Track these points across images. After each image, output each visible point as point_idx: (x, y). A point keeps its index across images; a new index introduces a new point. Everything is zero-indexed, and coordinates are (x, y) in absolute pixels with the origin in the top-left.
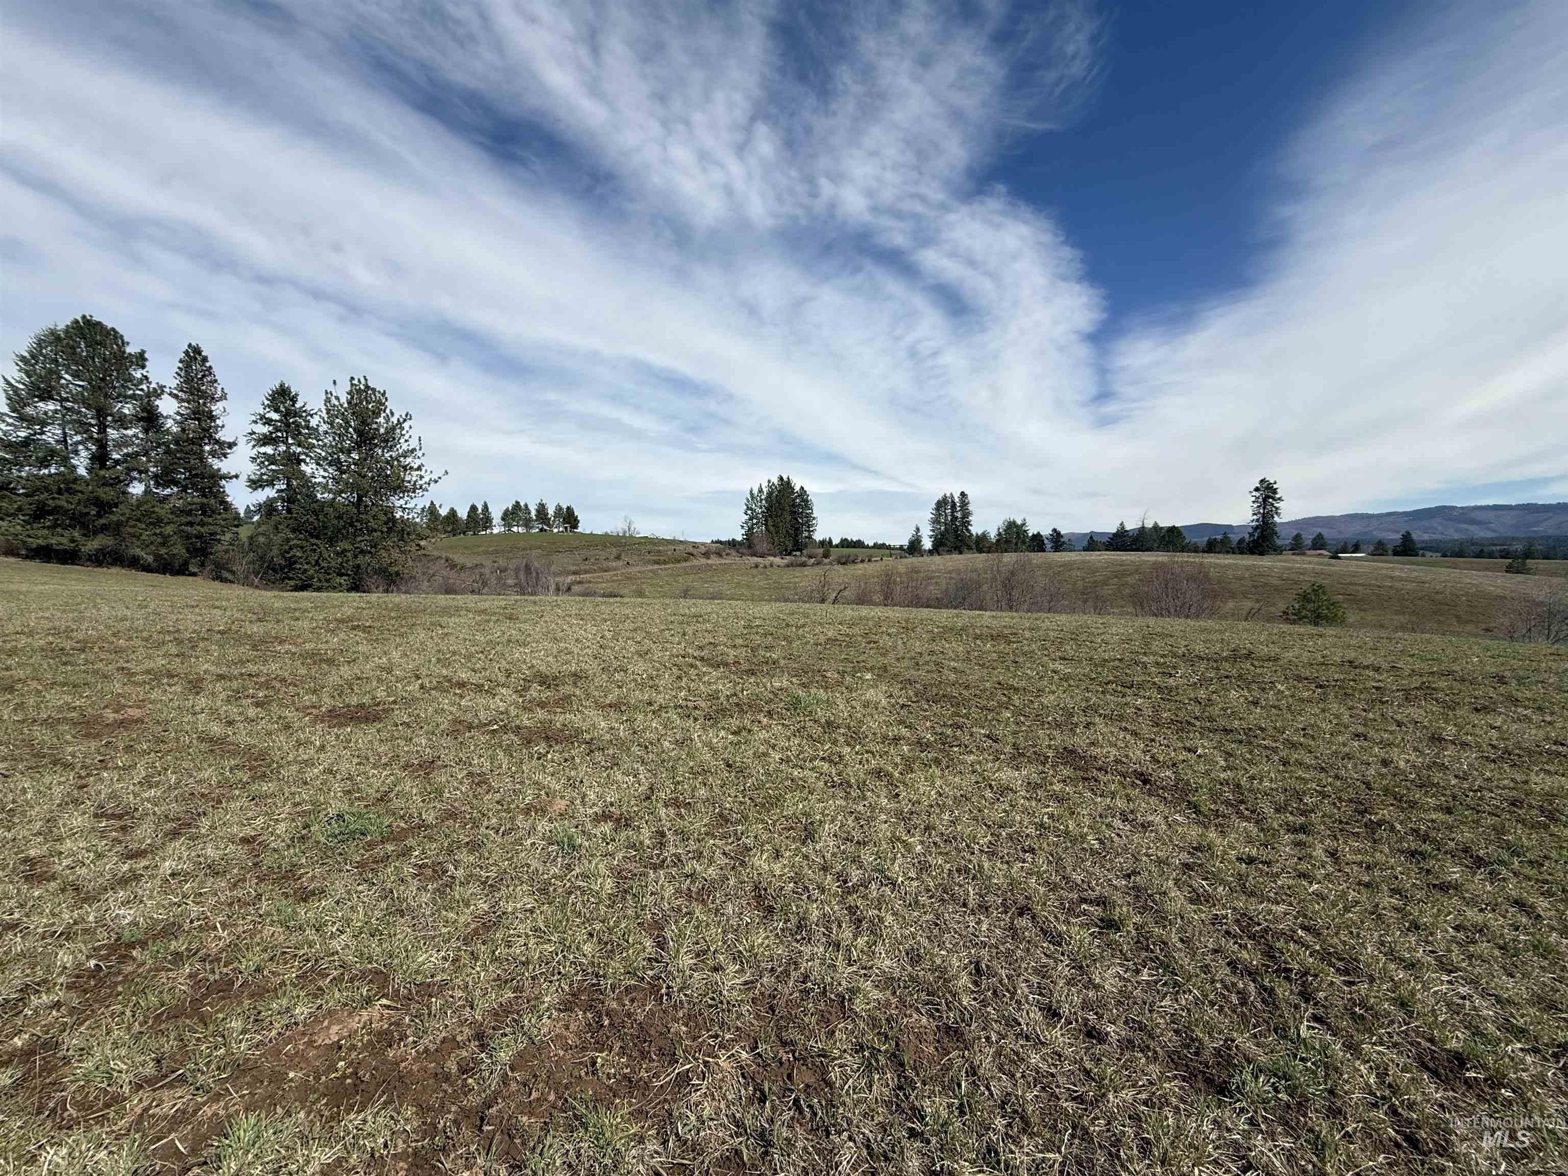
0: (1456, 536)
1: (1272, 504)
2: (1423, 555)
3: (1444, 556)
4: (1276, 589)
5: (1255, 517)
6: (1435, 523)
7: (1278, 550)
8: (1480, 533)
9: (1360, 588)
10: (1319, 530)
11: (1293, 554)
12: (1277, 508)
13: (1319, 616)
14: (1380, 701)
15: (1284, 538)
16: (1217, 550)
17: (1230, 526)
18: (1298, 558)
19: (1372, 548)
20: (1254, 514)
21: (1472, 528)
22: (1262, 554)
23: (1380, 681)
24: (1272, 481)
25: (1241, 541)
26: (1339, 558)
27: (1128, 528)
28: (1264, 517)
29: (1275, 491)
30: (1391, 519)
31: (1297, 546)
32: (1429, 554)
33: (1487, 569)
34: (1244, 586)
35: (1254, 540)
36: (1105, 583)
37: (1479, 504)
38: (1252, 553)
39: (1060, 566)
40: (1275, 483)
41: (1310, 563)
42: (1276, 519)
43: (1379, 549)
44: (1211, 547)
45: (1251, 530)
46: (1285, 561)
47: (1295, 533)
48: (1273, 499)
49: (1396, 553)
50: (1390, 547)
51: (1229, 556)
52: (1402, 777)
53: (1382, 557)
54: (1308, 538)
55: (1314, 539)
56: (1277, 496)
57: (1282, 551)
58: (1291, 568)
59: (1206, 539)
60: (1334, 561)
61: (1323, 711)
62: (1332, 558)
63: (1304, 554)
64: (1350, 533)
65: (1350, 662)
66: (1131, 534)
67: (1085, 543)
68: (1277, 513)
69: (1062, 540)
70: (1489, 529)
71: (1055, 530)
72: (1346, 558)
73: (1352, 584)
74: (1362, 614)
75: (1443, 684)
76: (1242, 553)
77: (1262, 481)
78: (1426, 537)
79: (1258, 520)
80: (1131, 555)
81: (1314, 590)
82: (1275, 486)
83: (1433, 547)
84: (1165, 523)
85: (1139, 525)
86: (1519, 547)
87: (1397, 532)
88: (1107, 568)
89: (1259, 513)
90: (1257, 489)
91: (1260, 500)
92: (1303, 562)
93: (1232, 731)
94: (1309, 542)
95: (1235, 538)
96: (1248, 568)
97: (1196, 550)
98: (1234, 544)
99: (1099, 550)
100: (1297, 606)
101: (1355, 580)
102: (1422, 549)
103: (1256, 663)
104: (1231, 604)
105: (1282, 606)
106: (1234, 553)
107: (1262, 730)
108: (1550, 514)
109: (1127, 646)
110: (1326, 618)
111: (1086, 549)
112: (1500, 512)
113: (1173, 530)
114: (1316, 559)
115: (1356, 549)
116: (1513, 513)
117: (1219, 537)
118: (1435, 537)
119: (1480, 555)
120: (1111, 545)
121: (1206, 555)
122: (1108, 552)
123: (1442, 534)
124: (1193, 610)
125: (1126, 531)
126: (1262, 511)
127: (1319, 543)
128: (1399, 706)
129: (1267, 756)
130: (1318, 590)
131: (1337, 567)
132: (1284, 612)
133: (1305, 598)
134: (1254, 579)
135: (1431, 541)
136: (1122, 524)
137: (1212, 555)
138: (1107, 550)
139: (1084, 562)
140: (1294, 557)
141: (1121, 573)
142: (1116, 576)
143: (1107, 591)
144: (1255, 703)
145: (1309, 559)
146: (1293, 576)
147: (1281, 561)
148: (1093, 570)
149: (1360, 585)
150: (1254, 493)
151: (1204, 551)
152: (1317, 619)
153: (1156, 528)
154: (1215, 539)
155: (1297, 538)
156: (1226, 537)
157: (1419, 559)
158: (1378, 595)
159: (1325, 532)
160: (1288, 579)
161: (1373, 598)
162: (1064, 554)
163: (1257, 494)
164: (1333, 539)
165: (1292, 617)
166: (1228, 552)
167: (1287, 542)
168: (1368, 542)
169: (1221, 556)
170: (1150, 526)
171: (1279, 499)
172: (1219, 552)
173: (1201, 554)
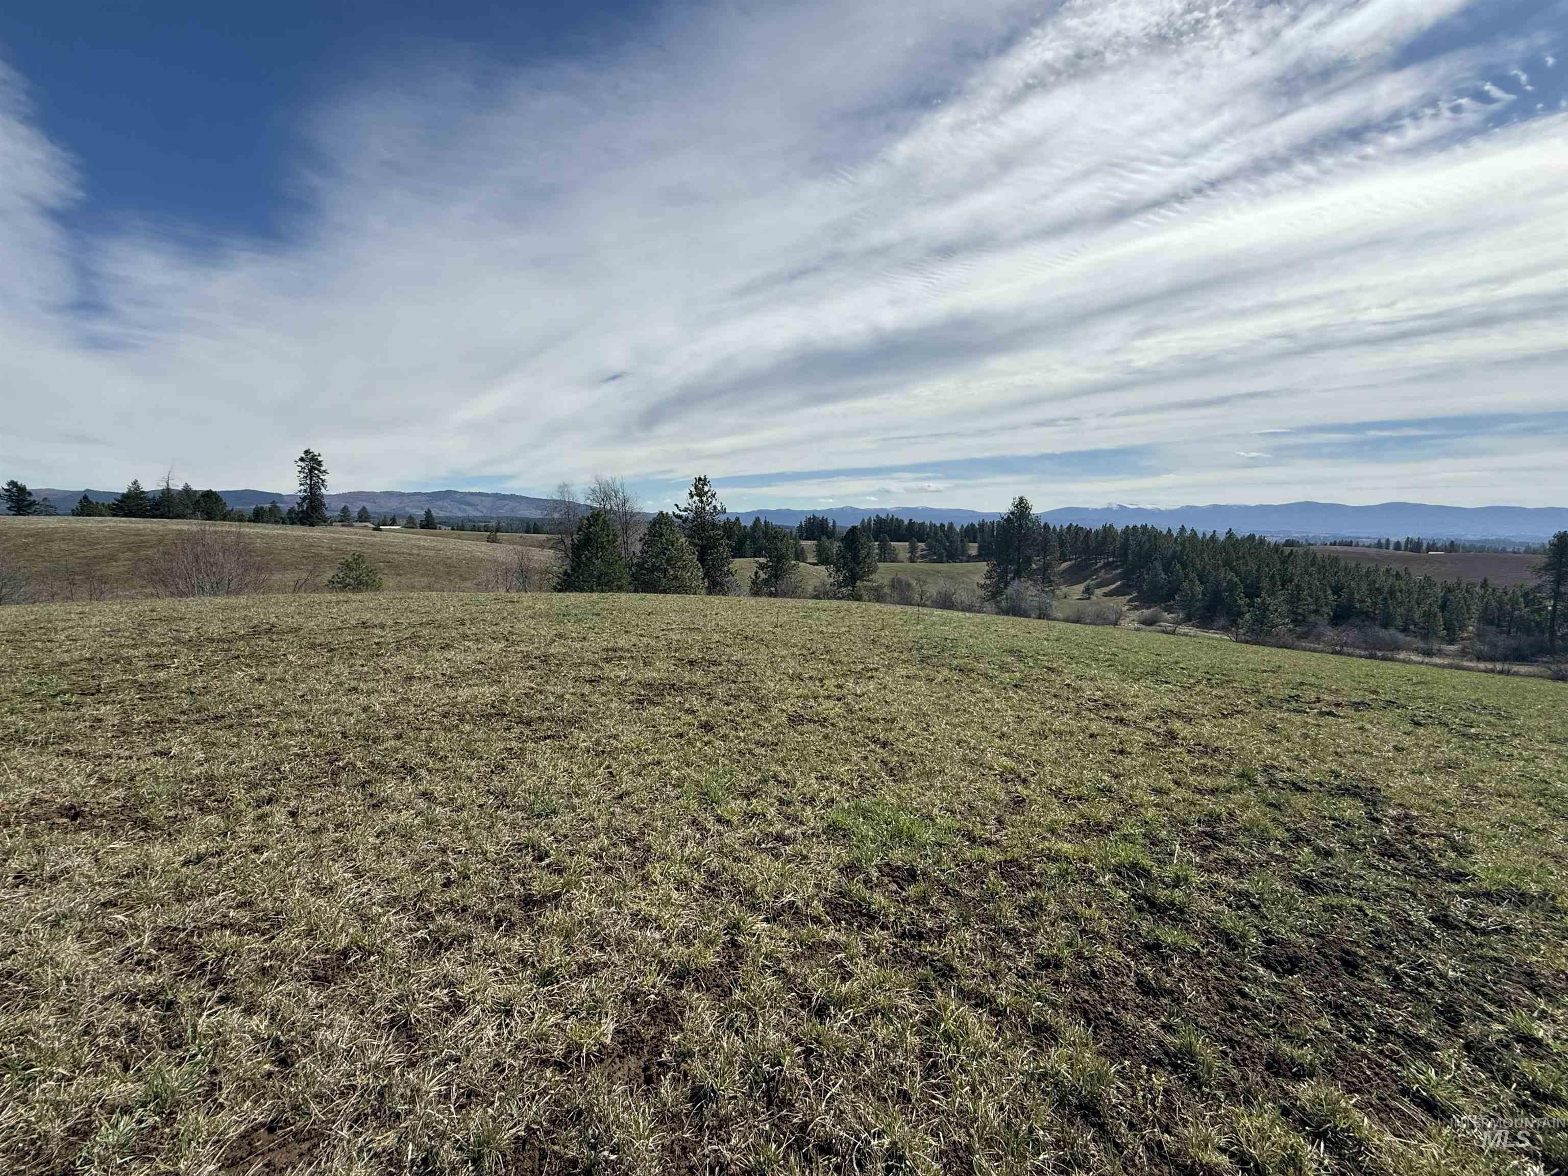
0: (460, 514)
1: (318, 476)
2: (440, 529)
3: (453, 529)
4: (325, 559)
5: (302, 487)
6: (446, 503)
7: (325, 521)
8: (472, 513)
9: (395, 556)
10: (364, 504)
11: (343, 526)
12: (323, 481)
13: (360, 583)
14: (377, 655)
15: (332, 510)
16: (265, 519)
17: (279, 495)
18: (346, 529)
19: (405, 522)
20: (301, 484)
21: (468, 508)
22: (312, 525)
23: (382, 637)
24: (316, 453)
25: (291, 511)
26: (381, 530)
27: (145, 489)
28: (311, 489)
29: (319, 463)
30: (418, 497)
31: (345, 518)
32: (443, 527)
33: (477, 540)
34: (294, 556)
35: (303, 512)
36: (112, 558)
37: (471, 491)
38: (303, 524)
39: (26, 537)
40: (319, 455)
41: (356, 534)
42: (323, 491)
43: (411, 523)
44: (258, 516)
45: (299, 501)
46: (335, 532)
47: (343, 505)
48: (319, 470)
49: (422, 527)
50: (418, 521)
51: (278, 526)
52: (375, 719)
53: (412, 530)
54: (354, 511)
55: (359, 513)
56: (323, 468)
57: (331, 522)
58: (338, 539)
59: (253, 507)
60: (376, 532)
61: (327, 674)
62: (374, 529)
63: (351, 526)
64: (389, 507)
65: (364, 623)
66: (151, 497)
67: (75, 505)
68: (323, 485)
69: (32, 498)
70: (477, 510)
71: (13, 484)
72: (386, 530)
73: (389, 552)
74: (399, 578)
75: (425, 632)
76: (293, 523)
77: (306, 452)
78: (442, 514)
79: (305, 491)
80: (152, 523)
81: (355, 560)
82: (320, 459)
83: (446, 522)
84: (199, 486)
85: (162, 486)
86: (493, 524)
87: (422, 509)
88: (112, 538)
89: (307, 484)
90: (302, 459)
91: (306, 471)
92: (350, 533)
93: (223, 717)
94: (355, 515)
95: (284, 508)
96: (297, 539)
97: (240, 518)
98: (284, 514)
99: (100, 515)
100: (341, 575)
101: (392, 549)
102: (440, 523)
103: (274, 637)
104: (277, 577)
105: (329, 575)
106: (284, 523)
107: (259, 707)
108: (507, 502)
109: (107, 639)
110: (367, 584)
111: (75, 513)
112: (483, 498)
113: (209, 494)
114: (361, 531)
115: (393, 523)
116: (490, 499)
117: (267, 506)
118: (447, 514)
119: (473, 529)
120: (121, 508)
121: (253, 524)
122: (115, 519)
123: (451, 512)
124: (233, 586)
125: (143, 492)
126: (308, 482)
127: (363, 516)
128: (391, 655)
129: (256, 734)
130: (358, 559)
131: (378, 537)
132: (330, 581)
133: (347, 566)
134: (305, 549)
135: (447, 517)
136: (135, 482)
137: (260, 524)
138: (114, 515)
139: (73, 531)
140: (342, 529)
141: (137, 544)
142: (130, 549)
143: (112, 570)
144: (260, 680)
145: (356, 530)
146: (341, 546)
147: (330, 532)
148: (89, 541)
149: (396, 553)
150: (300, 463)
151: (250, 521)
152: (360, 585)
153: (187, 491)
154: (262, 508)
155: (345, 510)
156: (275, 507)
157: (437, 531)
158: (409, 562)
159: (370, 508)
160: (336, 549)
161: (406, 564)
162: (34, 518)
163: (303, 464)
164: (375, 513)
165: (340, 585)
166: (277, 522)
167: (336, 514)
168: (402, 517)
169: (270, 526)
170: (180, 488)
171: (324, 471)
172: (267, 522)
173: (246, 523)
